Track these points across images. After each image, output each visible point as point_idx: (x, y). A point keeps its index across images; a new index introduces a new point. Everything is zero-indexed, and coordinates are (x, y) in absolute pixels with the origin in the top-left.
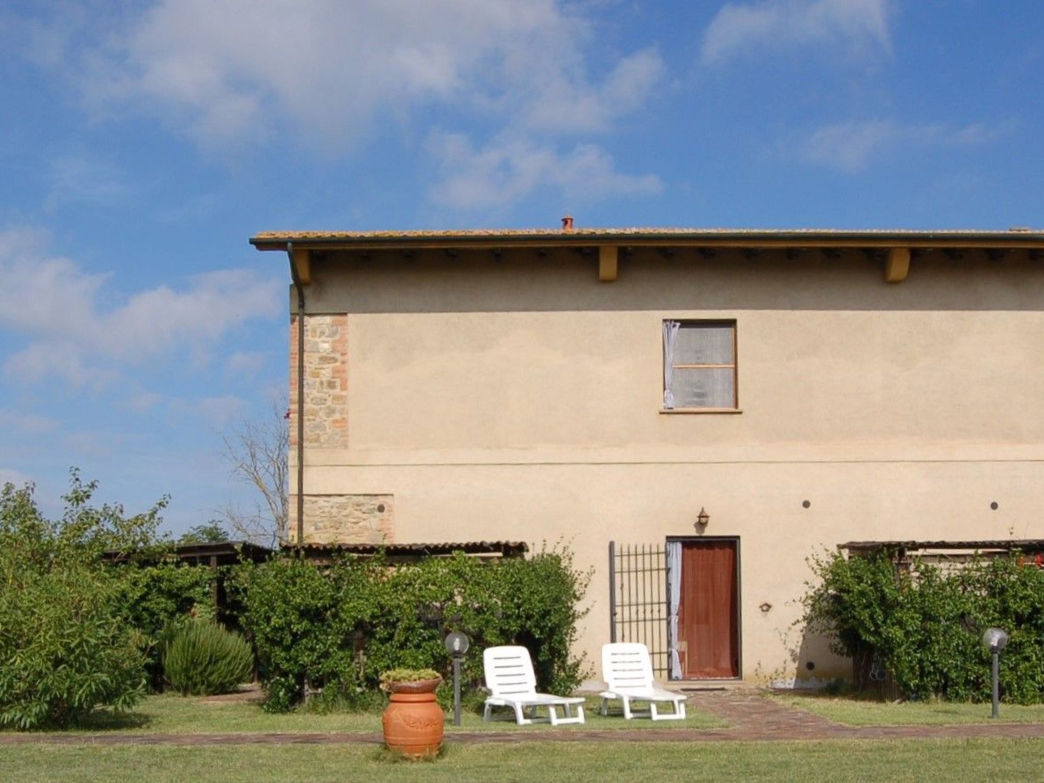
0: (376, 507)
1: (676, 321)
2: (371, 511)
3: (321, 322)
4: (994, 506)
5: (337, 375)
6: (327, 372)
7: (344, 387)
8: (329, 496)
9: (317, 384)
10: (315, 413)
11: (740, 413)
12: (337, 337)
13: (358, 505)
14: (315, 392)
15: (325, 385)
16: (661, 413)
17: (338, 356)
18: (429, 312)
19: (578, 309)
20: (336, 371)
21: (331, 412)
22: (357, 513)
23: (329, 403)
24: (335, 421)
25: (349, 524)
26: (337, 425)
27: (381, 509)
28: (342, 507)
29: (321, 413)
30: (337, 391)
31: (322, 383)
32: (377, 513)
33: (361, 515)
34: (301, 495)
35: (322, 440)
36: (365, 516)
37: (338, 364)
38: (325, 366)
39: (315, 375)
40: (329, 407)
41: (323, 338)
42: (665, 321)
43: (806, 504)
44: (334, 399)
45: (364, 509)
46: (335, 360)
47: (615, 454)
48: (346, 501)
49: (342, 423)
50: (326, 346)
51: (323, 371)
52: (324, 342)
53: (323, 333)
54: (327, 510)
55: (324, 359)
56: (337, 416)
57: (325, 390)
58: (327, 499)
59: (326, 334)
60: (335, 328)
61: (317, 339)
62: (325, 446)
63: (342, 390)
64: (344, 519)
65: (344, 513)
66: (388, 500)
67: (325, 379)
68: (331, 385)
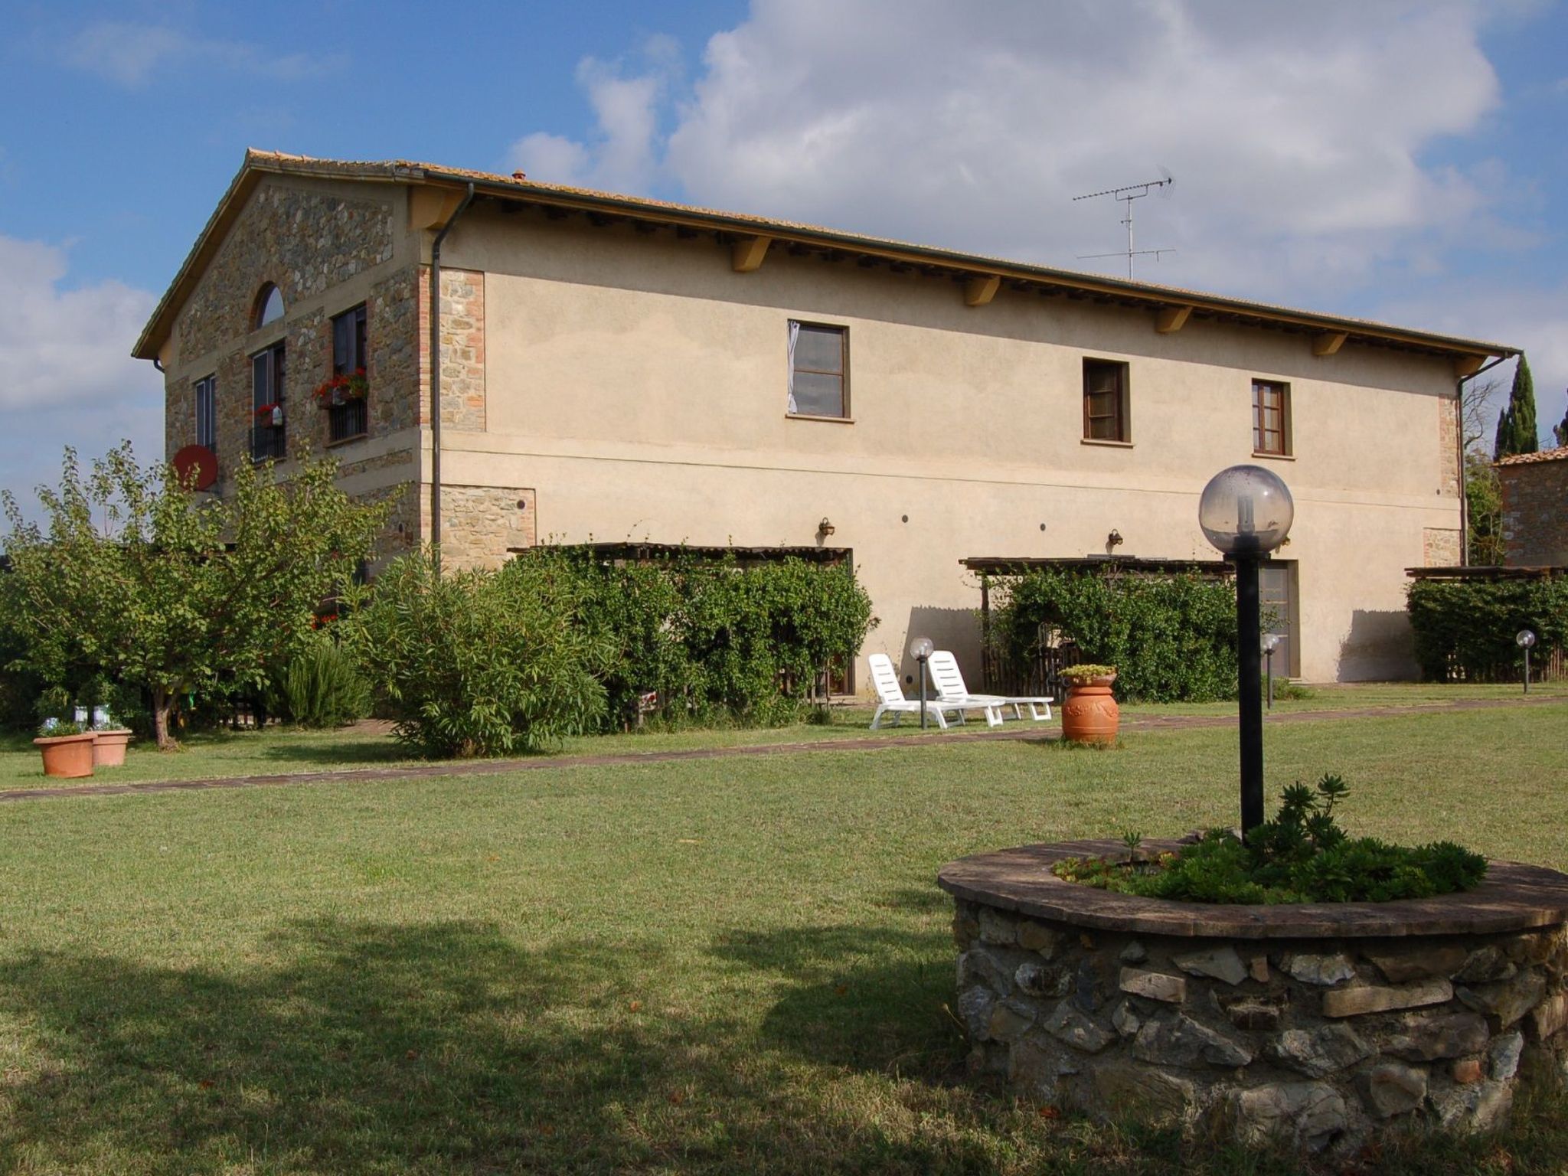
0: (515, 502)
1: (797, 321)
2: (509, 507)
3: (453, 278)
4: (1043, 527)
5: (472, 344)
6: (461, 338)
7: (482, 357)
8: (465, 486)
9: (450, 352)
10: (448, 388)
11: (852, 423)
12: (472, 298)
13: (496, 500)
14: (447, 361)
15: (459, 354)
16: (787, 417)
17: (472, 321)
18: (570, 281)
19: (713, 298)
20: (471, 339)
21: (466, 387)
22: (495, 509)
23: (463, 375)
24: (471, 399)
25: (487, 522)
26: (473, 403)
27: (521, 505)
28: (479, 501)
29: (454, 387)
30: (472, 362)
31: (455, 351)
32: (516, 510)
33: (499, 511)
34: (435, 486)
35: (457, 418)
36: (504, 512)
37: (473, 330)
38: (459, 331)
39: (449, 342)
40: (463, 381)
41: (455, 298)
42: (789, 320)
43: (905, 519)
44: (469, 371)
45: (503, 505)
46: (471, 326)
47: (748, 458)
48: (483, 494)
49: (481, 401)
50: (460, 307)
51: (457, 338)
52: (458, 303)
53: (455, 291)
54: (462, 503)
55: (457, 323)
56: (472, 393)
57: (459, 361)
58: (462, 490)
59: (460, 293)
60: (468, 287)
61: (449, 298)
62: (459, 427)
63: (478, 362)
64: (481, 515)
65: (481, 508)
66: (530, 495)
67: (458, 347)
68: (465, 355)
